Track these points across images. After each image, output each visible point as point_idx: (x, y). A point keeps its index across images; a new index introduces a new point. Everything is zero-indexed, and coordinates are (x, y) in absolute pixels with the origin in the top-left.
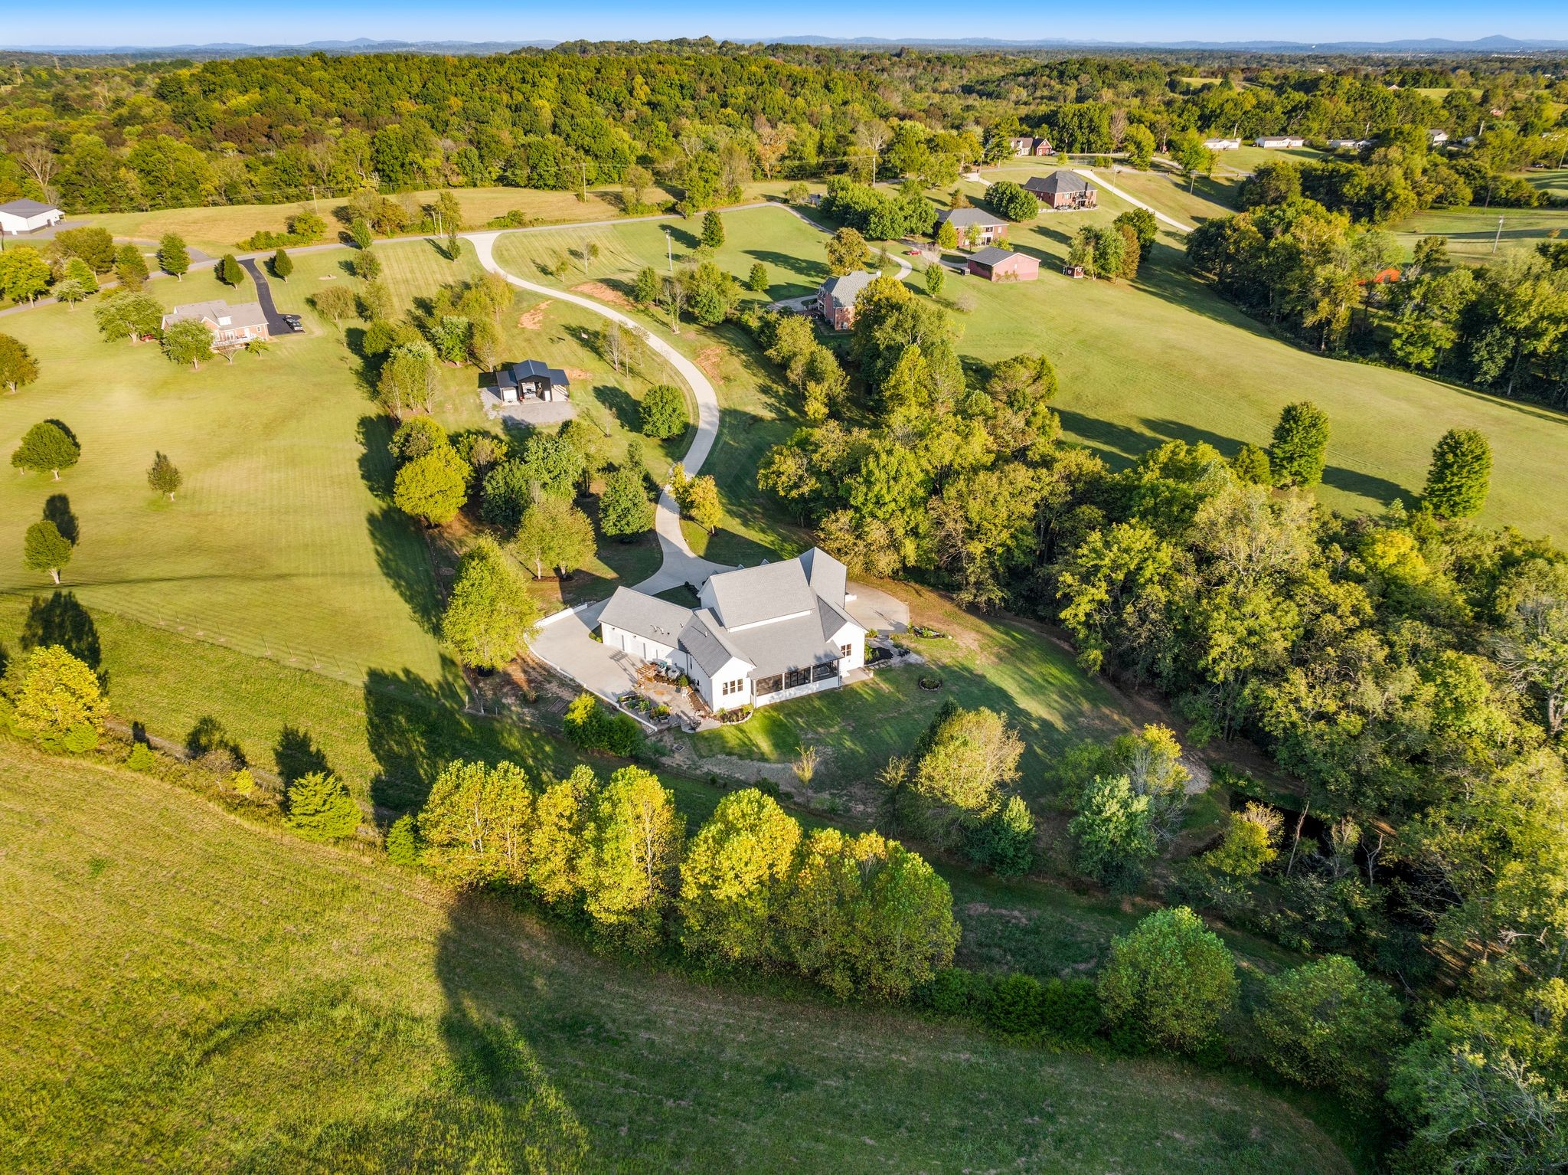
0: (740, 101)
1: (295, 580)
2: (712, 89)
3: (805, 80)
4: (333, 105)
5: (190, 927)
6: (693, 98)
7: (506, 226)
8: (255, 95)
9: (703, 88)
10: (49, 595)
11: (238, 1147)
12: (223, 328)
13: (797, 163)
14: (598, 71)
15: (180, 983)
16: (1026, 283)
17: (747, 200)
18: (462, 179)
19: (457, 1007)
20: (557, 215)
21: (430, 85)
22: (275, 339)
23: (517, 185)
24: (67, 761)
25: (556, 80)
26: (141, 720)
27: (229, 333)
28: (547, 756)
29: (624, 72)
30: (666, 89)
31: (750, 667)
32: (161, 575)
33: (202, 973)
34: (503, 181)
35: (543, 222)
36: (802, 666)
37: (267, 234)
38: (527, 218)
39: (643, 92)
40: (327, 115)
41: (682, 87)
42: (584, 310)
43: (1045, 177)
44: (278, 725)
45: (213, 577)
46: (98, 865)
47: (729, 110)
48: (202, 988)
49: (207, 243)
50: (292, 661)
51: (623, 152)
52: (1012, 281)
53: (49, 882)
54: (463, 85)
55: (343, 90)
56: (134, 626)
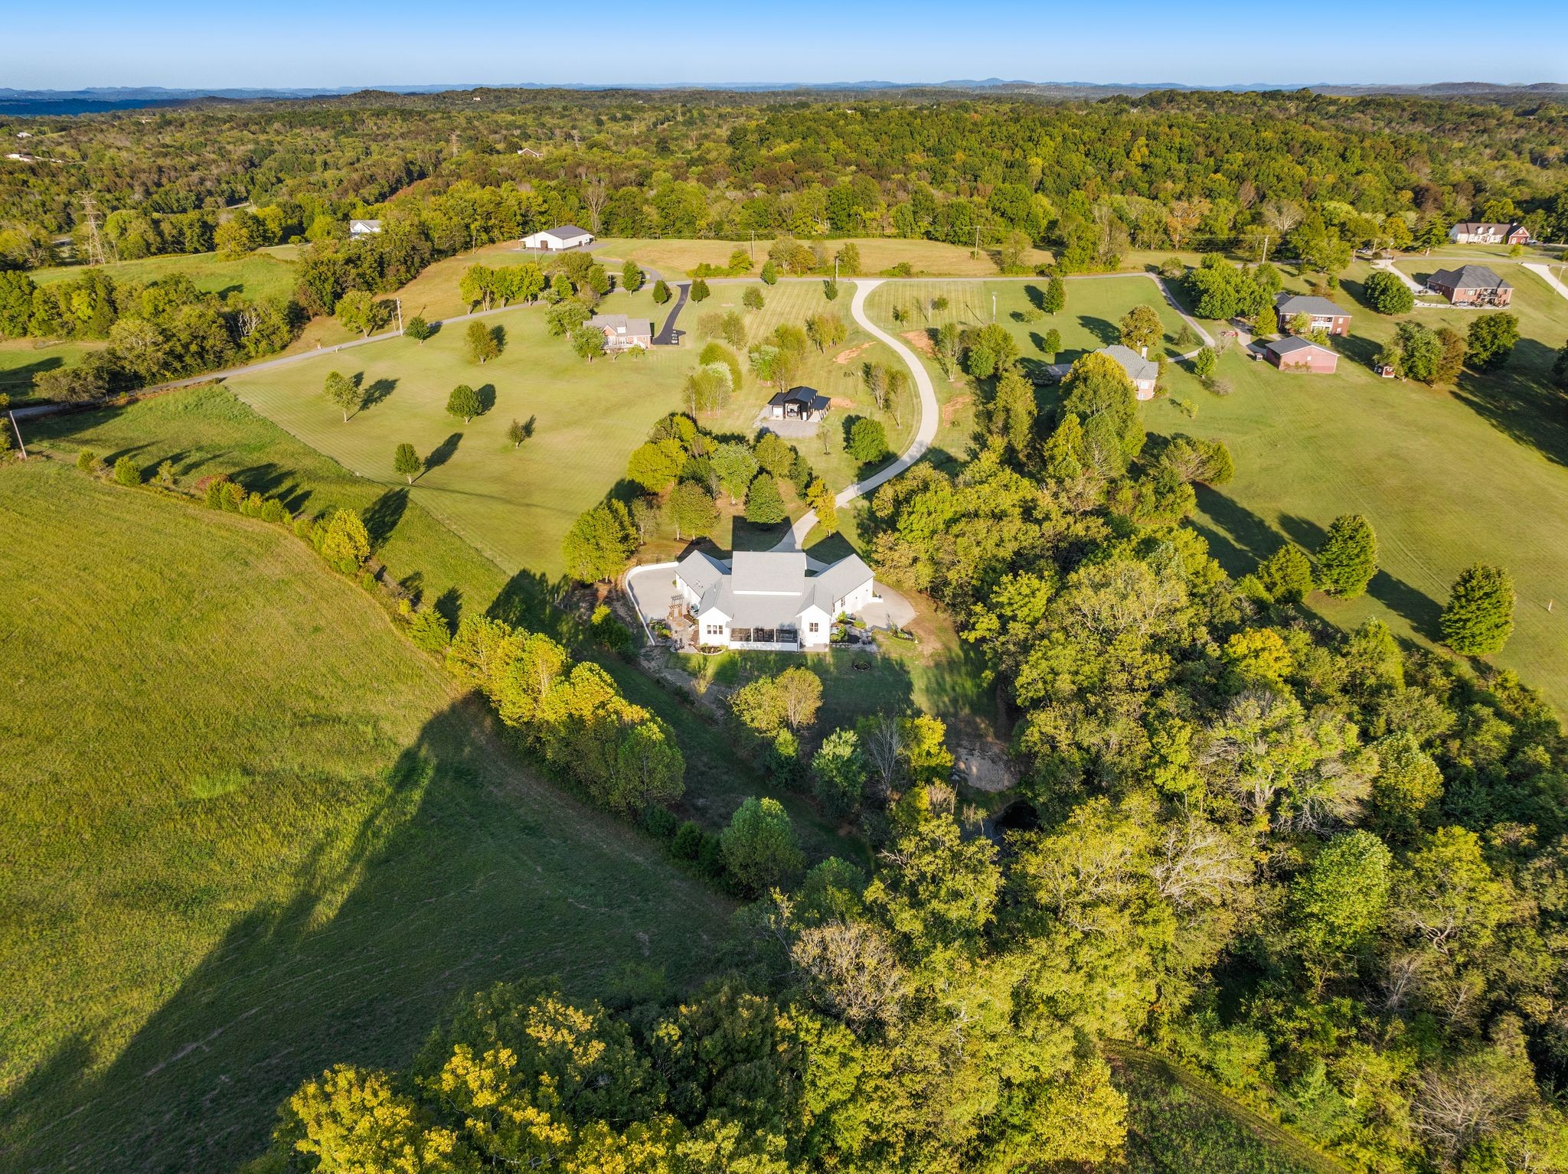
0: (1235, 167)
1: (533, 509)
2: (1211, 154)
3: (1320, 147)
4: (853, 156)
5: (333, 671)
6: (1190, 161)
7: (894, 275)
8: (795, 145)
9: (1202, 151)
10: (398, 489)
11: (276, 764)
12: (619, 335)
13: (1208, 236)
14: (1104, 131)
15: (310, 692)
16: (1317, 375)
17: (1125, 269)
18: (894, 231)
19: (419, 746)
20: (945, 269)
21: (944, 140)
22: (655, 347)
23: (937, 239)
24: (338, 576)
25: (1060, 139)
26: (388, 565)
27: (622, 339)
28: (576, 641)
29: (1129, 134)
30: (1164, 152)
31: (729, 619)
32: (467, 490)
33: (322, 691)
34: (928, 235)
35: (929, 275)
36: (767, 628)
37: (708, 266)
38: (913, 270)
39: (1140, 152)
40: (848, 164)
41: (1181, 150)
42: (893, 353)
43: (1452, 270)
44: (450, 585)
45: (492, 497)
46: (316, 629)
47: (1219, 175)
48: (316, 698)
49: (669, 268)
50: (488, 554)
51: (1037, 216)
52: (1304, 371)
53: (291, 630)
54: (973, 140)
55: (868, 142)
56: (426, 513)
